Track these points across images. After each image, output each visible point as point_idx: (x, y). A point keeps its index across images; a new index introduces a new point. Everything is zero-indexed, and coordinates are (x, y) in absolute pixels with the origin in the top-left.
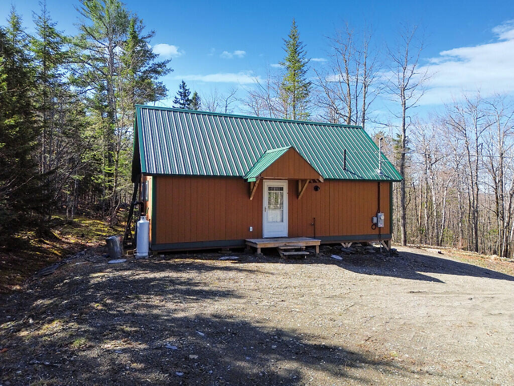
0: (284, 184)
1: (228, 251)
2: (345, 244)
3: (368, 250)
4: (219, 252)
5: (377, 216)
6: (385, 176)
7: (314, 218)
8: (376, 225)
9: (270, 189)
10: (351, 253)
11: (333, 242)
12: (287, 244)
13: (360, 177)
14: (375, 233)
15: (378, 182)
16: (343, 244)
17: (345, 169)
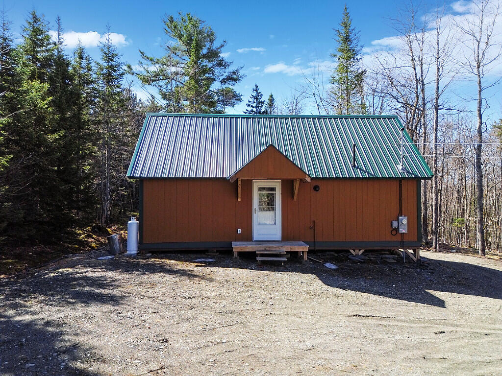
0: (277, 185)
1: (214, 252)
2: (354, 250)
3: (385, 259)
4: (206, 253)
5: (398, 220)
6: (408, 172)
7: (314, 221)
8: (397, 230)
9: (261, 189)
10: (360, 262)
11: (339, 249)
12: (268, 249)
13: (371, 174)
14: (396, 240)
15: (400, 180)
16: (352, 251)
17: (355, 166)
